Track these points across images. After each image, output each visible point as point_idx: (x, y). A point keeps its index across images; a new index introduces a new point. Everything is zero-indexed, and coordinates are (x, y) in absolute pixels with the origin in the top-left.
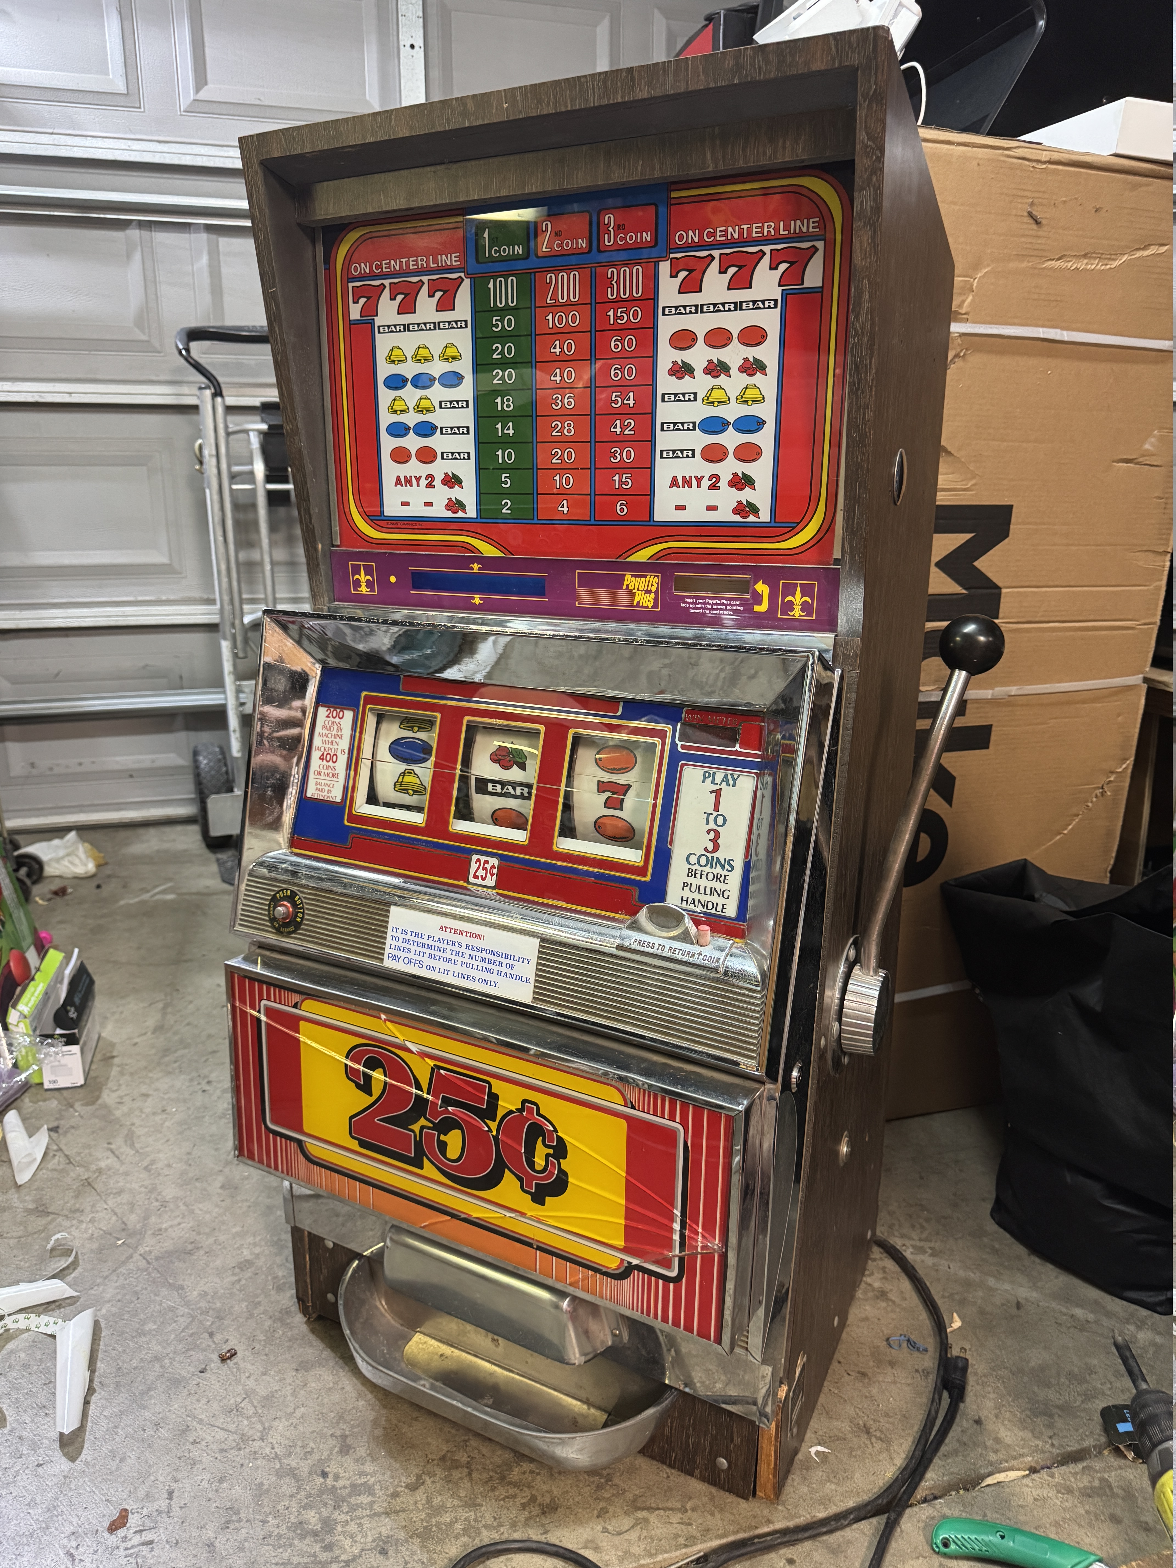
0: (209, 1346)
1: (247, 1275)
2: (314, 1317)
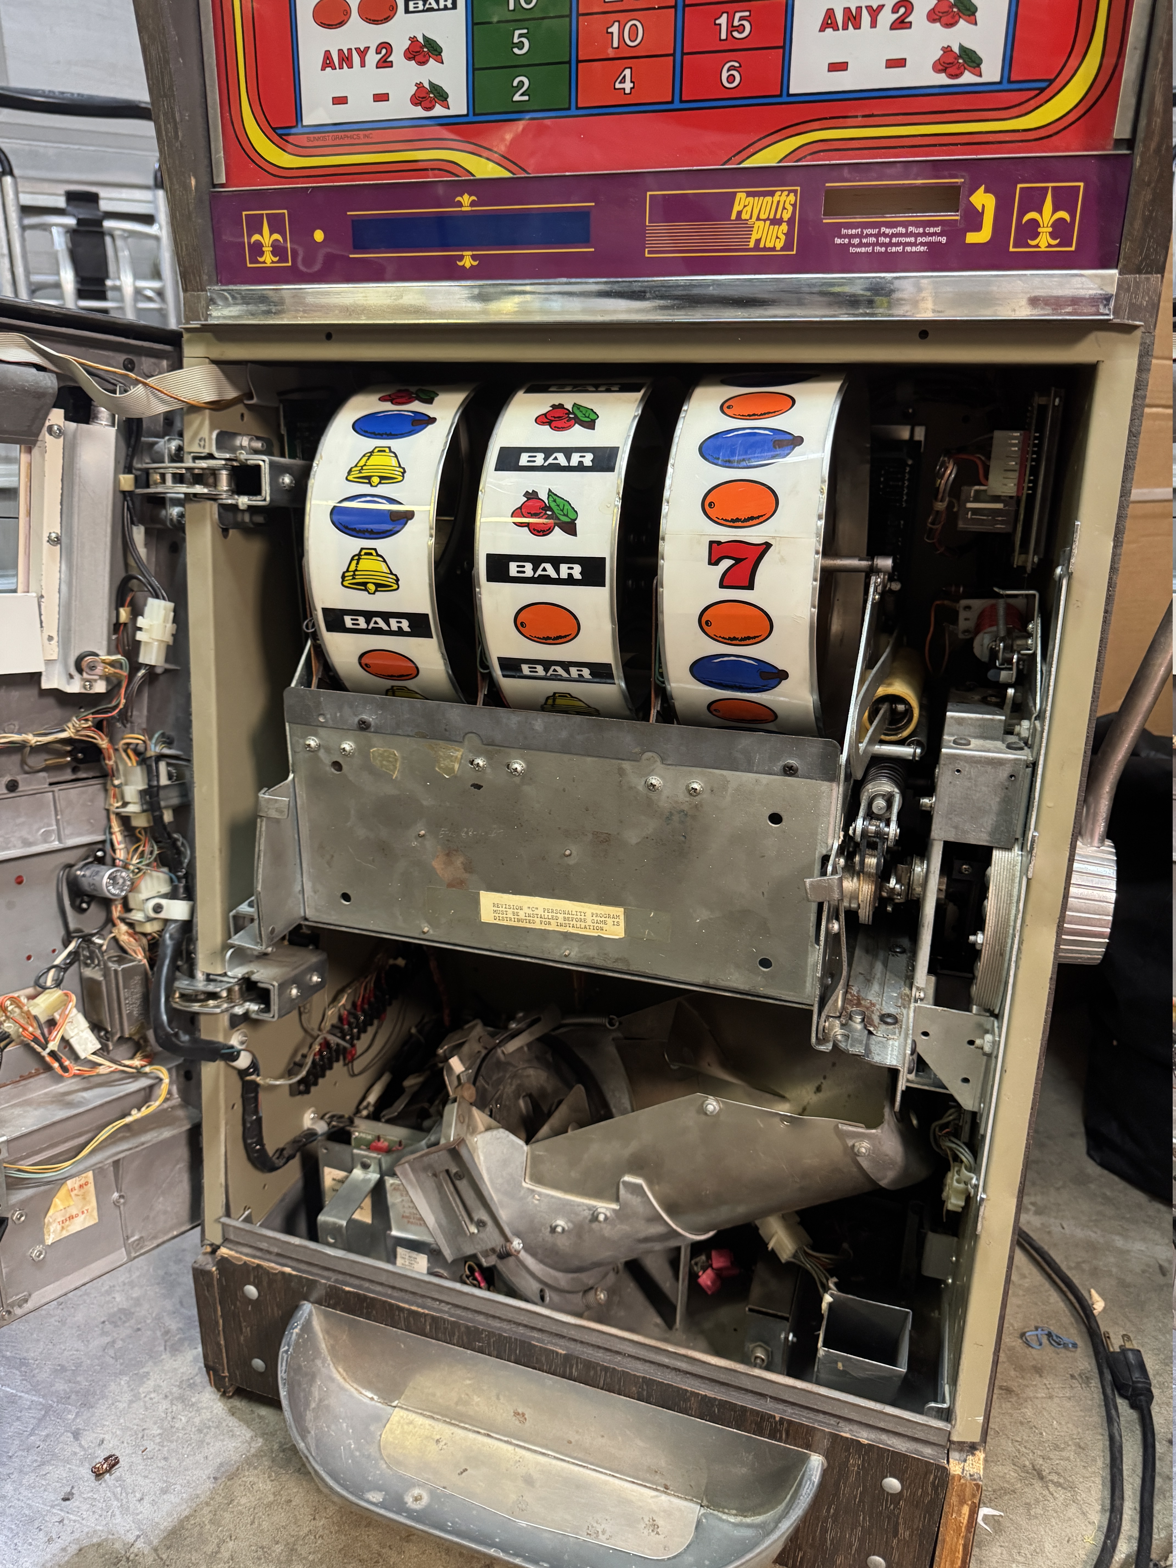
0: (75, 1454)
1: (125, 1331)
2: (231, 1390)
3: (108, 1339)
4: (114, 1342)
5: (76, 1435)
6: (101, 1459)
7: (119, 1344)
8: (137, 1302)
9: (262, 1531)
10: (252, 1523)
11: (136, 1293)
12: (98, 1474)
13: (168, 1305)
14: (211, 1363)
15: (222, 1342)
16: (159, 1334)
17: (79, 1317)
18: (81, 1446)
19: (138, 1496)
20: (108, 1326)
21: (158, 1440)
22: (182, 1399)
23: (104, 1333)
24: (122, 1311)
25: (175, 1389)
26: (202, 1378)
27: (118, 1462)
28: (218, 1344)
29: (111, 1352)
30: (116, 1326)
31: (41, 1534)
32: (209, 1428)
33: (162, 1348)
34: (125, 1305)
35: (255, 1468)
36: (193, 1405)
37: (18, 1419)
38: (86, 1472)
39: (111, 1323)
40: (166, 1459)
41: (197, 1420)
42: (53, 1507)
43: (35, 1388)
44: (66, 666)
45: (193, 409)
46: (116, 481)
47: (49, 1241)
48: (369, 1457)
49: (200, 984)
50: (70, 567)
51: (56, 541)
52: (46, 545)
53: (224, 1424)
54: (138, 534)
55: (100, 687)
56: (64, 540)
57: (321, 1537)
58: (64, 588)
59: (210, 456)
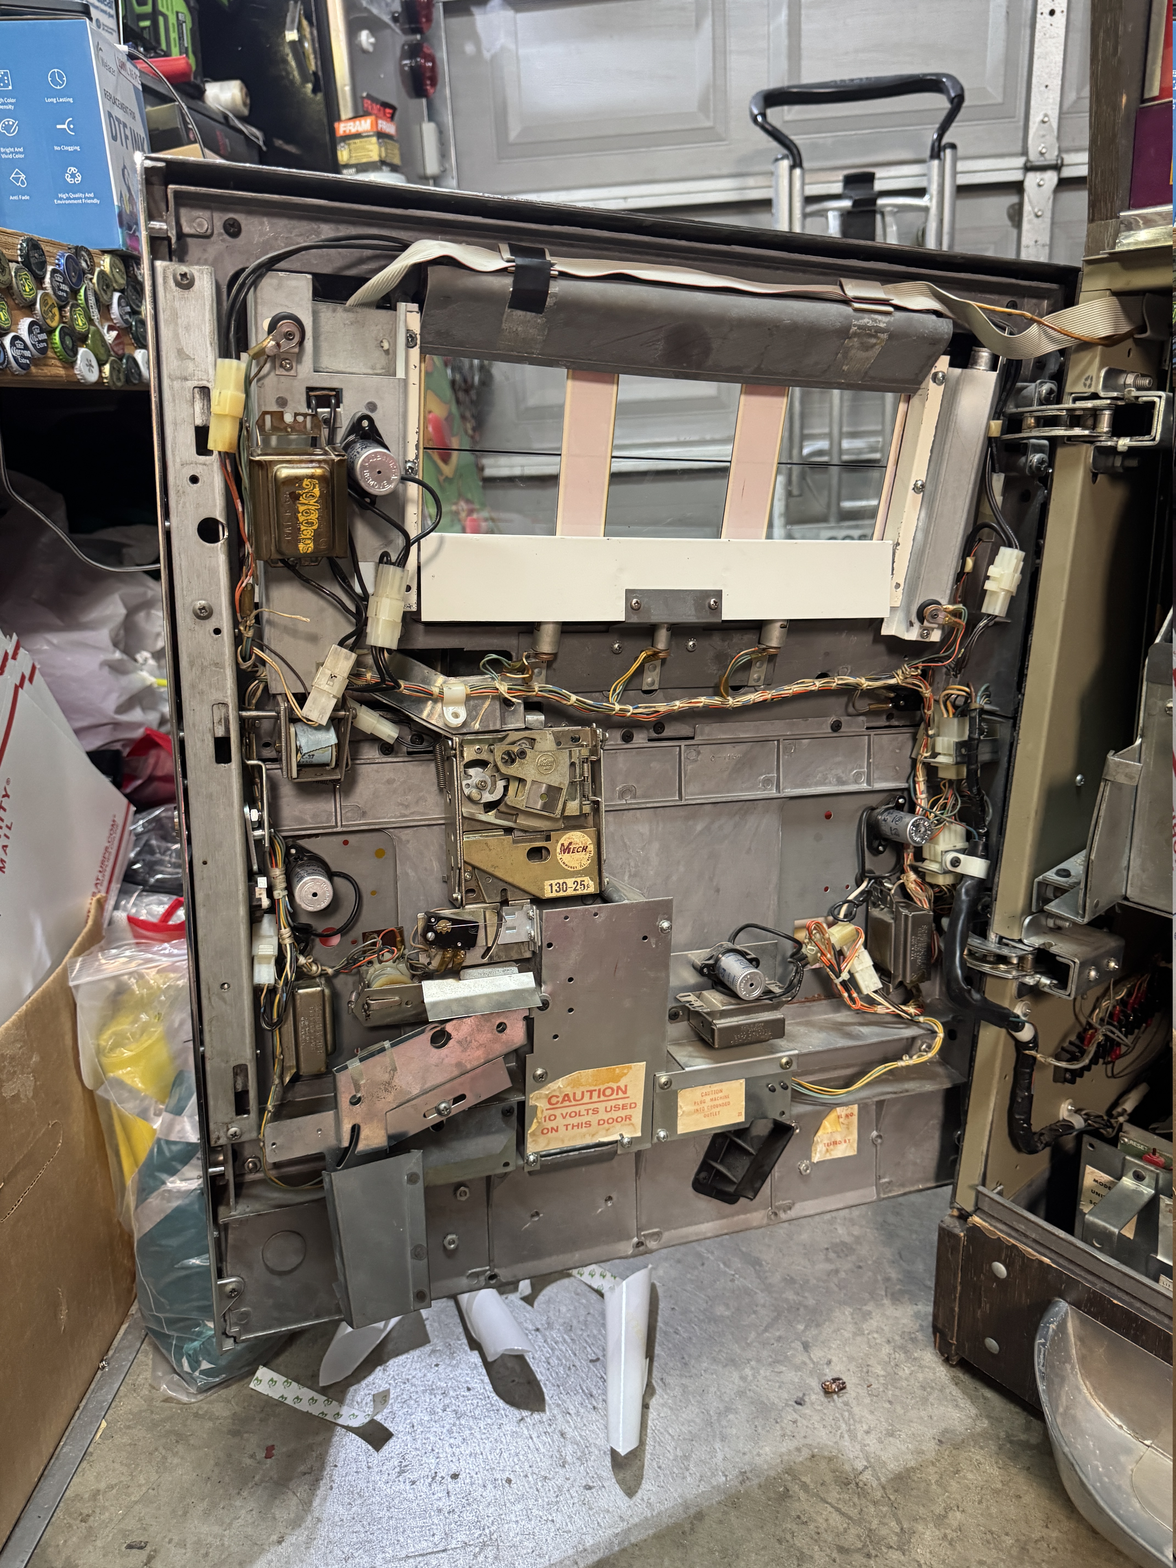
0: (805, 1363)
1: (846, 1265)
2: (955, 1360)
3: (832, 1267)
4: (837, 1271)
5: (806, 1347)
6: (829, 1379)
7: (842, 1275)
8: (858, 1240)
9: (990, 1515)
10: (980, 1502)
11: (856, 1231)
12: (827, 1392)
13: (888, 1253)
14: (940, 1326)
15: (957, 1309)
16: (879, 1278)
17: (805, 1237)
18: (811, 1359)
19: (865, 1427)
20: (832, 1255)
21: (882, 1380)
22: (903, 1348)
23: (828, 1260)
24: (843, 1243)
25: (897, 1338)
26: (925, 1336)
27: (844, 1388)
28: (953, 1310)
29: (836, 1280)
30: (839, 1257)
31: (778, 1427)
32: (932, 1388)
33: (883, 1293)
34: (847, 1239)
35: (982, 1448)
36: (915, 1359)
37: (755, 1312)
38: (815, 1384)
39: (835, 1252)
40: (890, 1402)
41: (920, 1376)
42: (787, 1405)
43: (768, 1289)
44: (908, 612)
45: (1085, 345)
46: (988, 427)
47: (816, 1158)
48: (1119, 1488)
49: (992, 944)
50: (929, 516)
51: (919, 489)
52: (911, 492)
53: (948, 1391)
54: (998, 481)
55: (936, 636)
56: (928, 487)
57: (1055, 1549)
58: (920, 536)
59: (1095, 396)
